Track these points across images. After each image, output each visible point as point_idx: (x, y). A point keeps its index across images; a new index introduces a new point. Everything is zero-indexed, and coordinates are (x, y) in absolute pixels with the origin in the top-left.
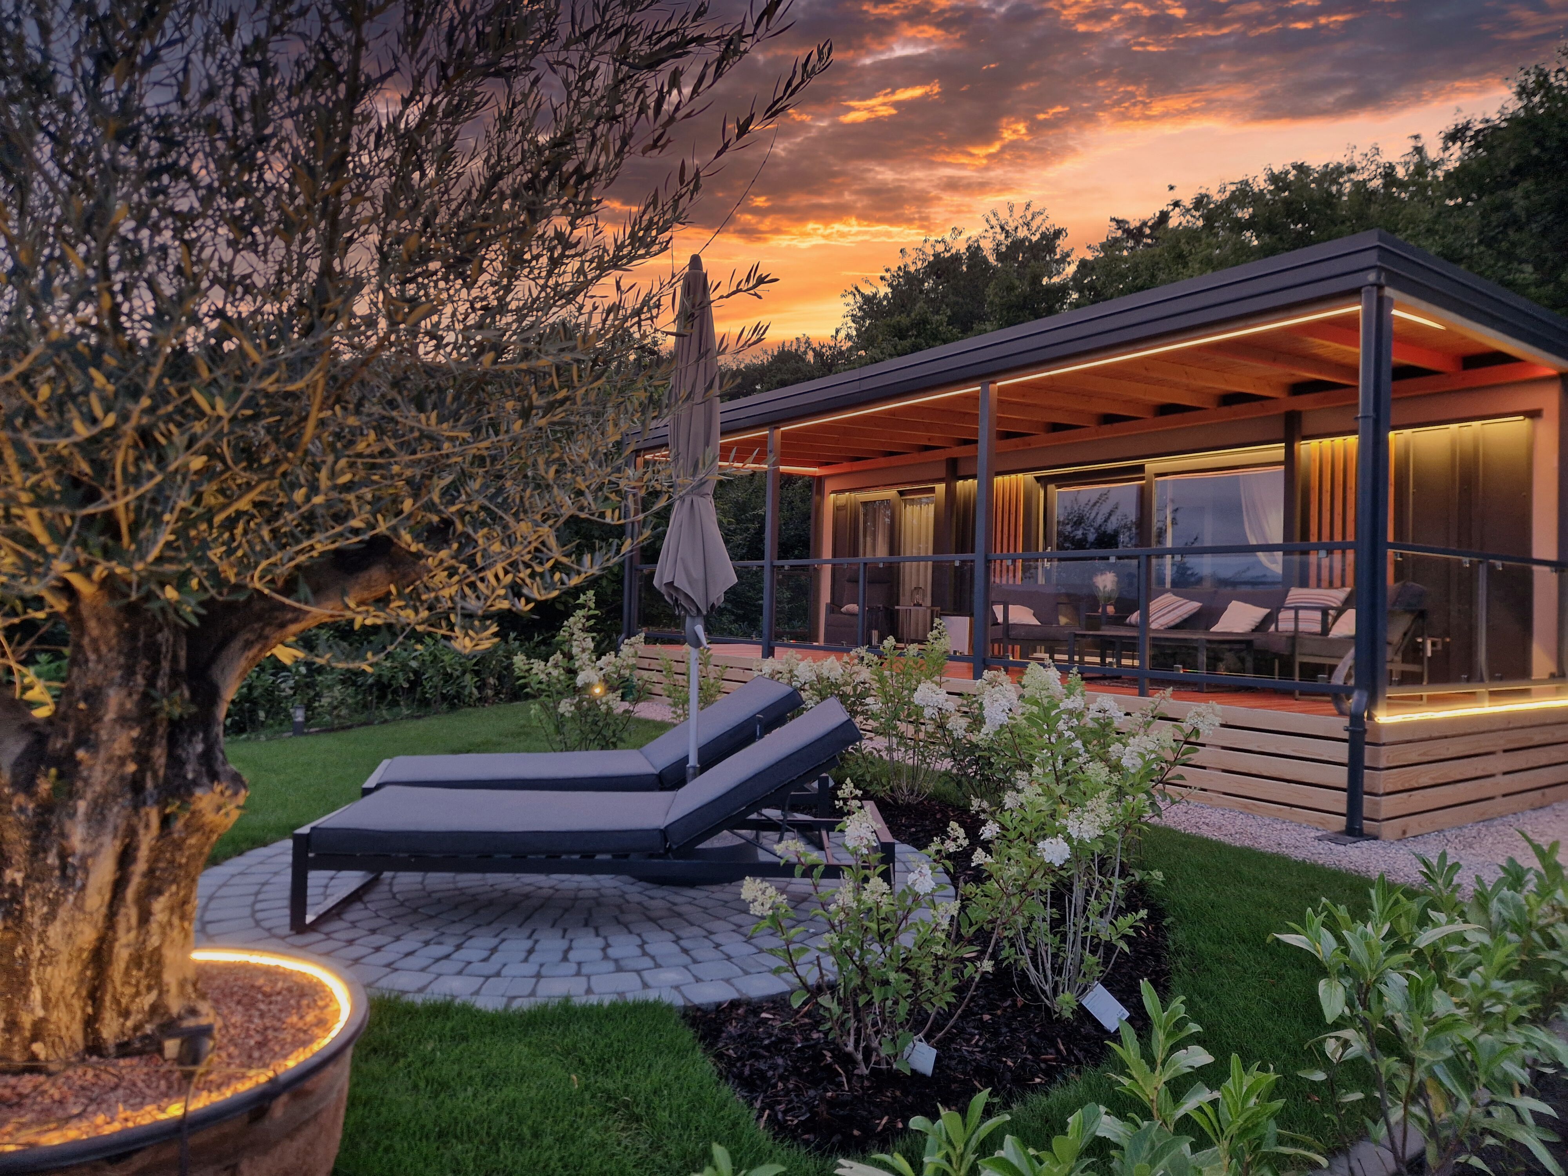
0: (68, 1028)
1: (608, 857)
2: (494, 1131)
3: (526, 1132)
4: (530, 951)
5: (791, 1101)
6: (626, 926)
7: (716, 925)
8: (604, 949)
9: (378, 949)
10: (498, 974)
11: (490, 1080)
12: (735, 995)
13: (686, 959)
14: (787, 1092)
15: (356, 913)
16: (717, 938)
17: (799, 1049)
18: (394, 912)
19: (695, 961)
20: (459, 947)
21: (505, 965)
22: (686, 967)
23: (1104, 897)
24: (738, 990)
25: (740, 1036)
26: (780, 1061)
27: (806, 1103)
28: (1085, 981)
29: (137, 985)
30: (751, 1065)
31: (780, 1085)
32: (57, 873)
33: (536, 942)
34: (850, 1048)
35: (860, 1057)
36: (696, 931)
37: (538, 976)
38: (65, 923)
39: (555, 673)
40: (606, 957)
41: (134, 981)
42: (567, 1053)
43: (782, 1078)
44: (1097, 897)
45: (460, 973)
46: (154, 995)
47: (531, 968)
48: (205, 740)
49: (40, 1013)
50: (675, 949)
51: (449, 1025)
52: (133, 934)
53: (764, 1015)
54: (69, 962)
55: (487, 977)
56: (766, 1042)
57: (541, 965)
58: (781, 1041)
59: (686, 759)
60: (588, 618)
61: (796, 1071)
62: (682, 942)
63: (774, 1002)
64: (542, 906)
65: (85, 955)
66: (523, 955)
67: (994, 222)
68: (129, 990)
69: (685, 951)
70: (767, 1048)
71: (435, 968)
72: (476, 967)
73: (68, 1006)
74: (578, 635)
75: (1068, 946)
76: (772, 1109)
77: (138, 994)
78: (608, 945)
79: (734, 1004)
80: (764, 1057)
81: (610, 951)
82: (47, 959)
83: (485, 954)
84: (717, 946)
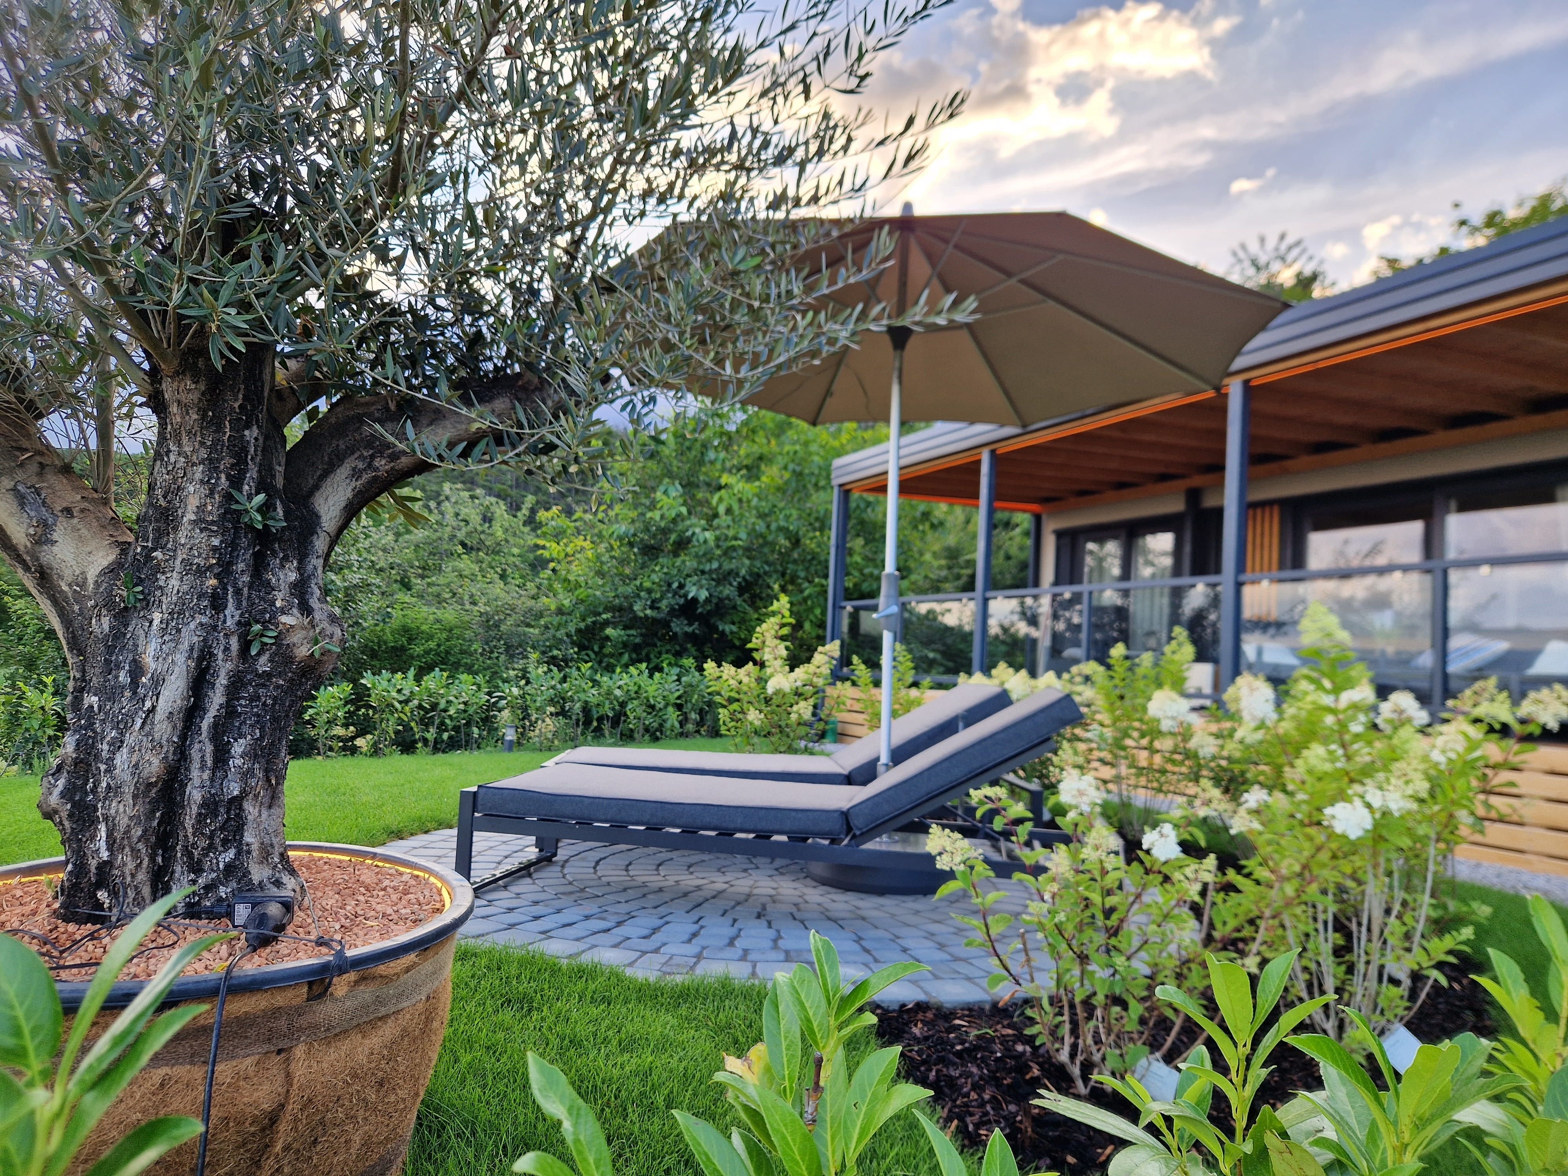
0: (133, 876)
1: (784, 838)
2: (623, 1094)
3: (660, 1101)
4: (695, 935)
5: (986, 1114)
6: (802, 922)
7: (903, 932)
8: (775, 941)
9: (536, 918)
10: (656, 951)
11: (628, 1045)
12: (921, 997)
13: (868, 958)
14: (982, 1104)
15: (524, 886)
16: (905, 943)
17: (997, 1060)
18: (562, 889)
19: (876, 961)
20: (619, 924)
21: (665, 944)
22: (866, 965)
23: (1407, 918)
24: (926, 993)
25: (926, 1038)
26: (974, 1070)
27: (1004, 1118)
28: (1383, 1022)
29: (211, 837)
30: (938, 1071)
31: (974, 1095)
32: (128, 694)
33: (702, 927)
34: (1064, 1056)
35: (1076, 1071)
36: (880, 933)
37: (699, 957)
38: (132, 751)
39: (746, 680)
40: (775, 946)
41: (207, 831)
42: (720, 1029)
43: (975, 1087)
44: (1399, 917)
45: (615, 946)
46: (231, 854)
47: (692, 949)
48: (300, 569)
49: (105, 855)
50: (856, 947)
51: (592, 987)
52: (206, 775)
53: (957, 1022)
54: (135, 797)
55: (644, 953)
56: (959, 1047)
57: (704, 948)
58: (976, 1048)
59: (877, 759)
60: (783, 626)
61: (994, 1080)
62: (863, 943)
63: (970, 1010)
64: (714, 897)
65: (153, 793)
66: (686, 937)
67: (1241, 254)
68: (203, 843)
69: (867, 951)
70: (959, 1054)
71: (591, 940)
72: (635, 942)
73: (135, 852)
74: (771, 642)
75: (1357, 979)
76: (961, 1119)
77: (211, 847)
78: (779, 937)
79: (921, 1007)
80: (954, 1064)
81: (781, 943)
82: (113, 790)
83: (646, 932)
84: (905, 950)
